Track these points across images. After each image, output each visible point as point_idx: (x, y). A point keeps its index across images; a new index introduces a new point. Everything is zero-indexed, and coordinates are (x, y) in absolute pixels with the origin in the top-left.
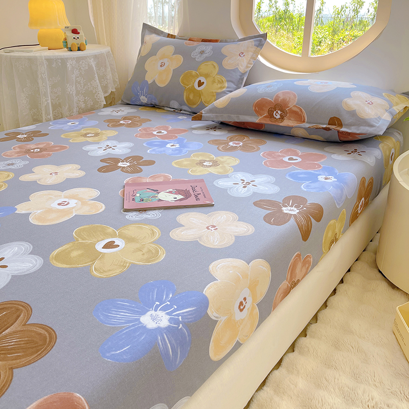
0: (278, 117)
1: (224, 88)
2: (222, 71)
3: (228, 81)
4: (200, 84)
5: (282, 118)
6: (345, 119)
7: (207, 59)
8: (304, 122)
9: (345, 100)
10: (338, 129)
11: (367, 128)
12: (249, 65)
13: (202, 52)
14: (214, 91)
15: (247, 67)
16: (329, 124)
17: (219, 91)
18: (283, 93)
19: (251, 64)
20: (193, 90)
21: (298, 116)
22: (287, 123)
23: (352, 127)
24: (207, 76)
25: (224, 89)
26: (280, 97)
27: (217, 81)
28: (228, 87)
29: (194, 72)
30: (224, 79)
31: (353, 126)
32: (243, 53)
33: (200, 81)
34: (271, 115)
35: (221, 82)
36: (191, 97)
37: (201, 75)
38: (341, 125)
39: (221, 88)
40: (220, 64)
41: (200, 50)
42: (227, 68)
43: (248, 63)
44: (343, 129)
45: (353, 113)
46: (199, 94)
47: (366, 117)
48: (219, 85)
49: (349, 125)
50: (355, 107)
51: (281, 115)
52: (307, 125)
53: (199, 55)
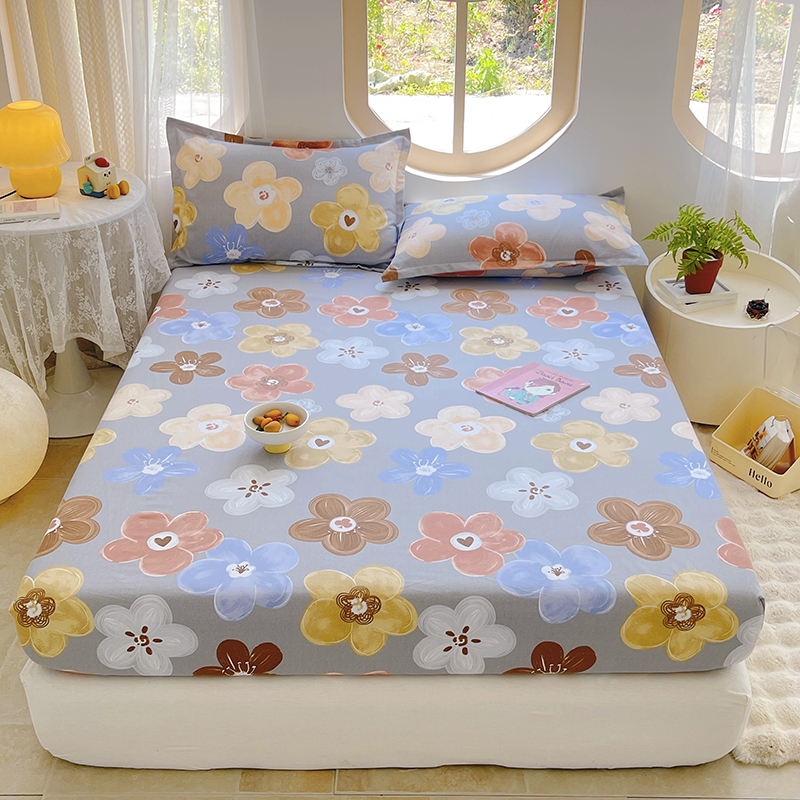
0: (508, 258)
1: (385, 221)
2: (375, 198)
3: (386, 210)
4: (349, 221)
5: (513, 259)
6: (596, 250)
7: (343, 182)
8: (543, 260)
9: (586, 227)
10: (591, 264)
11: (629, 260)
12: (400, 180)
13: (329, 170)
14: (374, 229)
15: (398, 183)
16: (576, 259)
17: (381, 228)
18: (502, 226)
19: (402, 178)
20: (338, 231)
21: (534, 254)
22: (523, 264)
23: (609, 260)
24: (355, 208)
25: (386, 224)
26: (502, 233)
27: (373, 214)
28: (389, 220)
29: (331, 204)
30: (381, 209)
31: (609, 258)
32: (389, 164)
33: (347, 217)
34: (496, 258)
35: (379, 214)
36: (338, 242)
37: (347, 208)
38: (591, 258)
39: (382, 222)
40: (367, 186)
41: (324, 168)
42: (379, 191)
43: (398, 177)
44: (597, 264)
45: (604, 244)
46: (352, 236)
47: (622, 248)
48: (378, 219)
49: (603, 259)
50: (603, 237)
51: (511, 256)
52: (551, 265)
53: (326, 176)
